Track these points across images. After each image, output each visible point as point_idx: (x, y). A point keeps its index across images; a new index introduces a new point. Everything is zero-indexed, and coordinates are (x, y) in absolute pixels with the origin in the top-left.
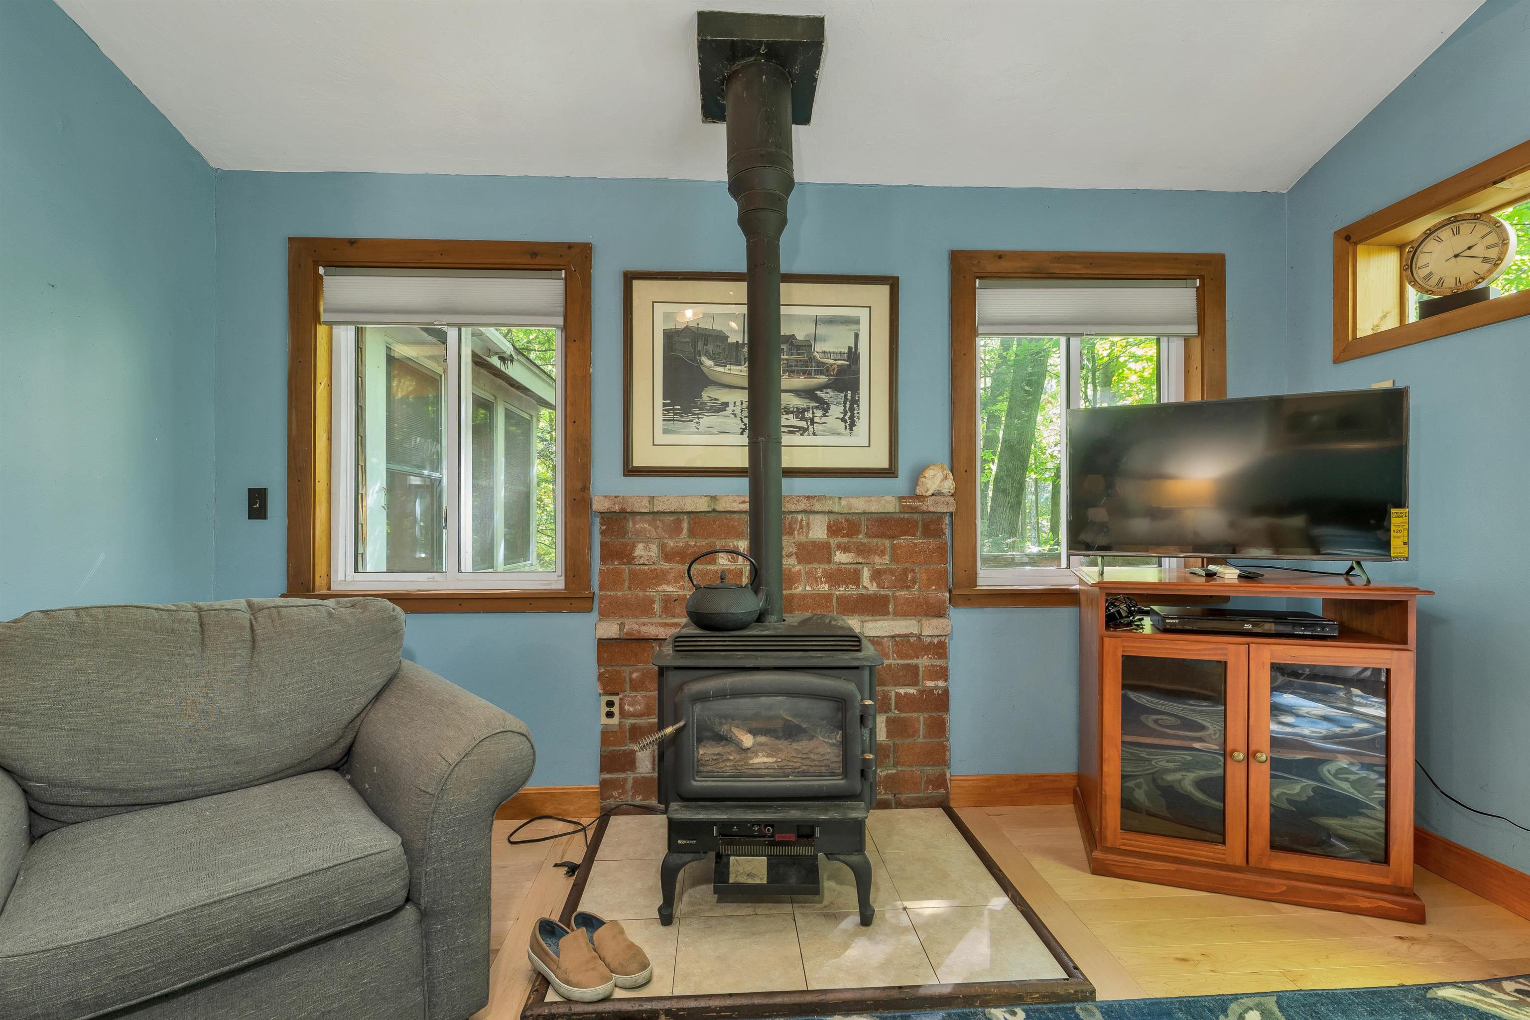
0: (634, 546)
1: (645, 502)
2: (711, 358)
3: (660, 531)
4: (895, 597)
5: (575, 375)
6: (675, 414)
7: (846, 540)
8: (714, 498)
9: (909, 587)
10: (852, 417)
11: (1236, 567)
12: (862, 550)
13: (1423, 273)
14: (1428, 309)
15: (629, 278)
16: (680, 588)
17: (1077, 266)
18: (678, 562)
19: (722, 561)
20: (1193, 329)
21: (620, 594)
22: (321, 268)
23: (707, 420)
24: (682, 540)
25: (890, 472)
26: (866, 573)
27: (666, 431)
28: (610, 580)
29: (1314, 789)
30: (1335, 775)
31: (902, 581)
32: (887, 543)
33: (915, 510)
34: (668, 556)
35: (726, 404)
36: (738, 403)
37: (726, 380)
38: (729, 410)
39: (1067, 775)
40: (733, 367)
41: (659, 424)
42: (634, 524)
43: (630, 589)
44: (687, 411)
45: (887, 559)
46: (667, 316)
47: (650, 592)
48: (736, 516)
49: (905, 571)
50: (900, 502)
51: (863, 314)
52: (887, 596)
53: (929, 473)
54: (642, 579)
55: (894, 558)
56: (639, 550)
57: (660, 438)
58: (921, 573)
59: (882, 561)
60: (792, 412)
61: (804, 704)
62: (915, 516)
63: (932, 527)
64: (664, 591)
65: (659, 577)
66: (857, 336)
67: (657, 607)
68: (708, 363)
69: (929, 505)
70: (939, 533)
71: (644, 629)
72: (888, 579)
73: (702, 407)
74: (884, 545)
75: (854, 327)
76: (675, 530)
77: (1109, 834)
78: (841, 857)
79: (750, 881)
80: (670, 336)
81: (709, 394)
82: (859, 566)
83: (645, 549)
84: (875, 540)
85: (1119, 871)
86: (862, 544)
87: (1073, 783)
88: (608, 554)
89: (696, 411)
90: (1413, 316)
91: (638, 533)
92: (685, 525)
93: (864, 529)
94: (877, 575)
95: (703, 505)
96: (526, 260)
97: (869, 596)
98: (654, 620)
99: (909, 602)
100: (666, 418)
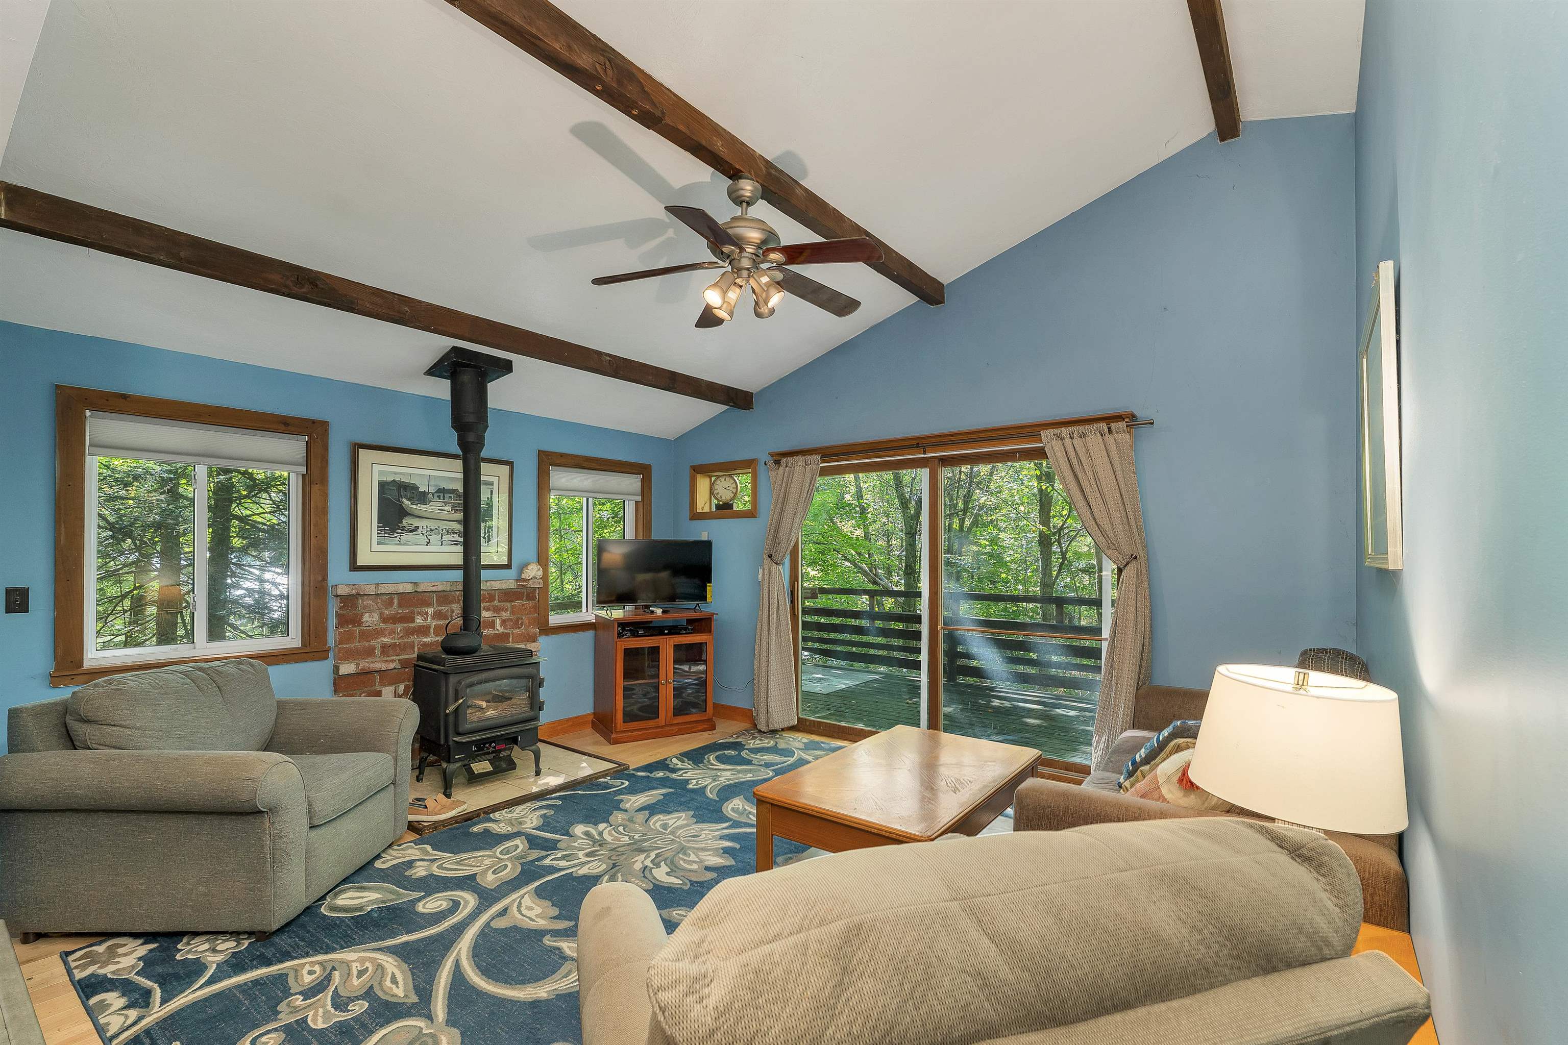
0: (362, 615)
1: (373, 587)
2: (409, 500)
3: (379, 605)
4: (513, 634)
5: (317, 506)
6: (385, 533)
7: (488, 604)
8: (416, 584)
9: (519, 628)
10: (489, 536)
11: (661, 608)
12: (497, 610)
13: (717, 492)
14: (718, 507)
15: (356, 447)
16: (392, 639)
17: (594, 464)
18: (391, 623)
19: (418, 621)
20: (639, 498)
21: (352, 646)
22: (87, 411)
23: (405, 536)
24: (395, 609)
25: (508, 566)
26: (498, 622)
27: (379, 543)
28: (344, 638)
29: (682, 702)
30: (688, 696)
31: (516, 624)
32: (509, 605)
33: (524, 587)
34: (385, 620)
35: (418, 528)
36: (425, 527)
37: (417, 513)
38: (419, 531)
39: (589, 715)
40: (422, 506)
41: (375, 539)
42: (363, 601)
43: (359, 642)
44: (393, 531)
45: (508, 614)
46: (381, 473)
47: (373, 643)
48: (427, 594)
49: (518, 619)
50: (517, 583)
51: (495, 480)
52: (509, 633)
53: (530, 567)
54: (367, 635)
55: (513, 613)
56: (366, 617)
57: (375, 547)
58: (525, 619)
59: (505, 615)
60: (456, 533)
61: (514, 681)
62: (523, 590)
63: (531, 595)
64: (382, 641)
65: (379, 633)
66: (492, 492)
67: (377, 652)
68: (407, 502)
69: (531, 584)
70: (533, 598)
71: (372, 665)
72: (509, 624)
73: (403, 529)
74: (507, 606)
75: (491, 487)
76: (390, 603)
77: (618, 726)
78: (528, 748)
79: (485, 771)
80: (382, 485)
81: (406, 522)
82: (495, 618)
83: (370, 616)
84: (503, 603)
85: (622, 740)
86: (497, 606)
87: (592, 717)
88: (343, 621)
89: (399, 531)
90: (714, 509)
91: (365, 607)
92: (396, 601)
93: (497, 598)
94: (503, 622)
95: (409, 588)
96: (282, 427)
97: (499, 634)
98: (378, 659)
99: (520, 635)
100: (380, 535)
